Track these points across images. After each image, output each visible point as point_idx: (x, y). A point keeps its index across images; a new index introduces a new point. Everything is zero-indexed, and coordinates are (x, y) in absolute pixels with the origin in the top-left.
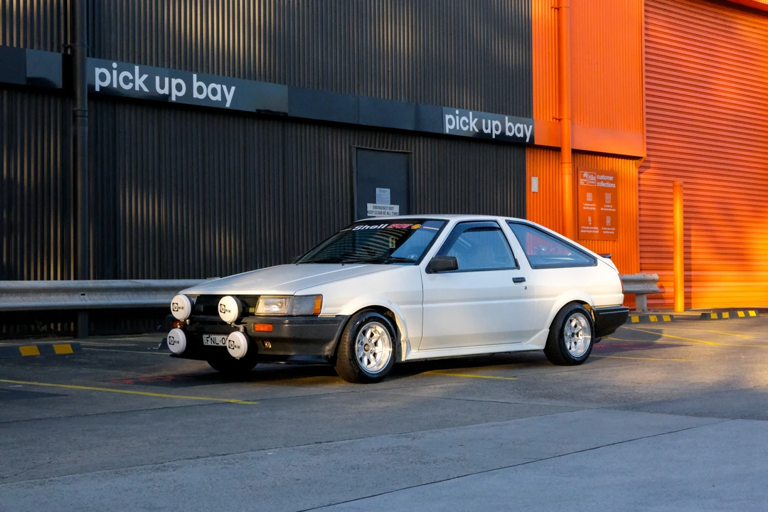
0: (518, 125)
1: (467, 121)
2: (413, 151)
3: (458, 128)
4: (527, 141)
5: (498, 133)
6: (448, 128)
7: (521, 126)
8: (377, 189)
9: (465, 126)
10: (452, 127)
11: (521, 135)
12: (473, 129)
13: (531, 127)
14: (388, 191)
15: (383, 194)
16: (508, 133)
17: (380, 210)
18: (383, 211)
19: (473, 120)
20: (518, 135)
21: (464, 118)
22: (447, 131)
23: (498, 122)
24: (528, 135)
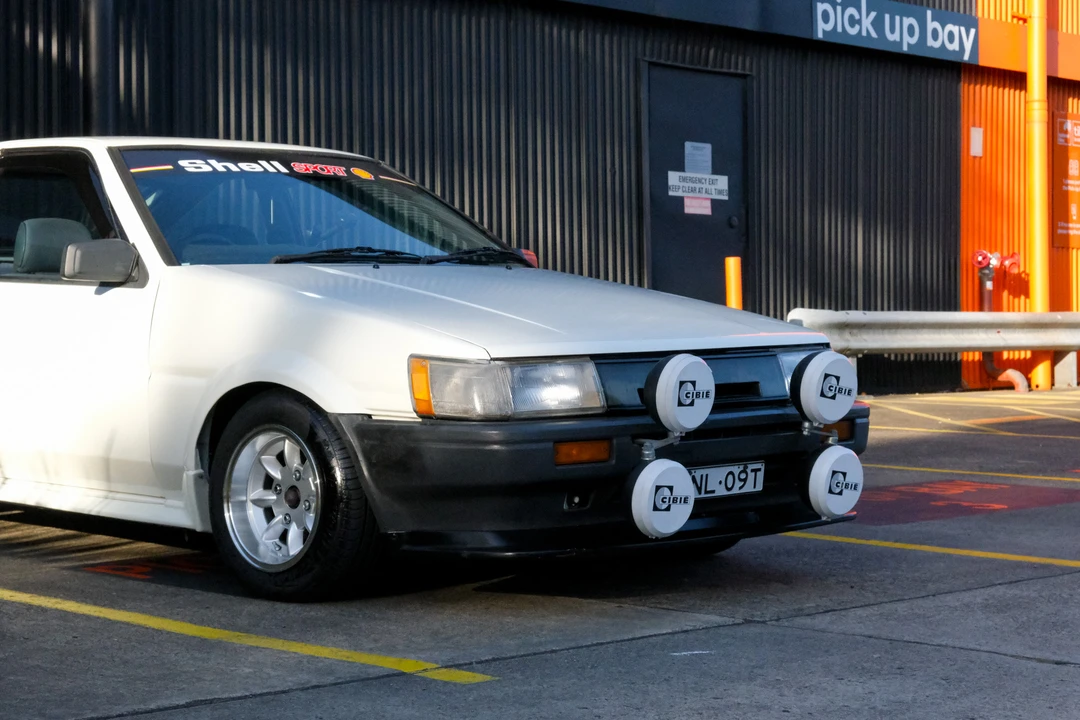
0: (950, 27)
1: (857, 17)
2: (754, 73)
3: (839, 29)
4: (966, 57)
5: (914, 40)
6: (822, 29)
7: (955, 29)
8: (688, 145)
9: (852, 25)
10: (829, 27)
11: (955, 46)
12: (868, 31)
13: (973, 31)
14: (707, 148)
15: (698, 153)
16: (930, 42)
17: (692, 185)
18: (698, 186)
19: (868, 14)
20: (950, 47)
21: (851, 11)
22: (820, 35)
23: (912, 21)
24: (968, 46)
